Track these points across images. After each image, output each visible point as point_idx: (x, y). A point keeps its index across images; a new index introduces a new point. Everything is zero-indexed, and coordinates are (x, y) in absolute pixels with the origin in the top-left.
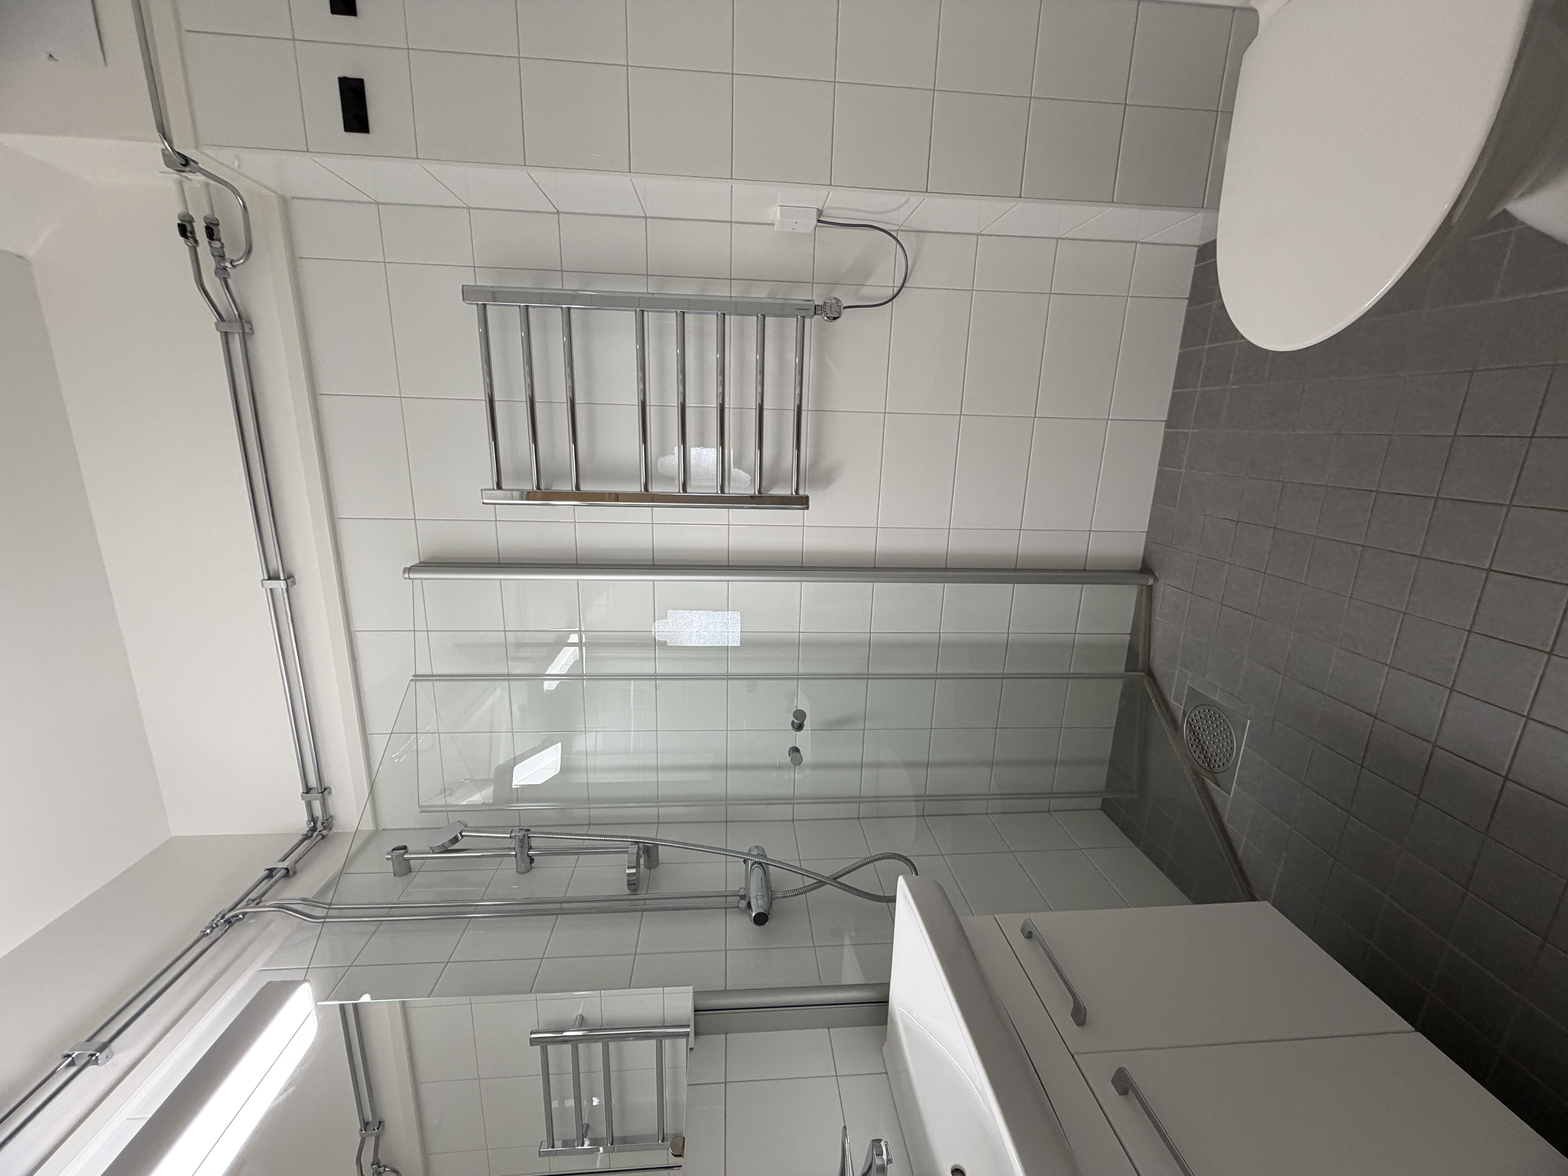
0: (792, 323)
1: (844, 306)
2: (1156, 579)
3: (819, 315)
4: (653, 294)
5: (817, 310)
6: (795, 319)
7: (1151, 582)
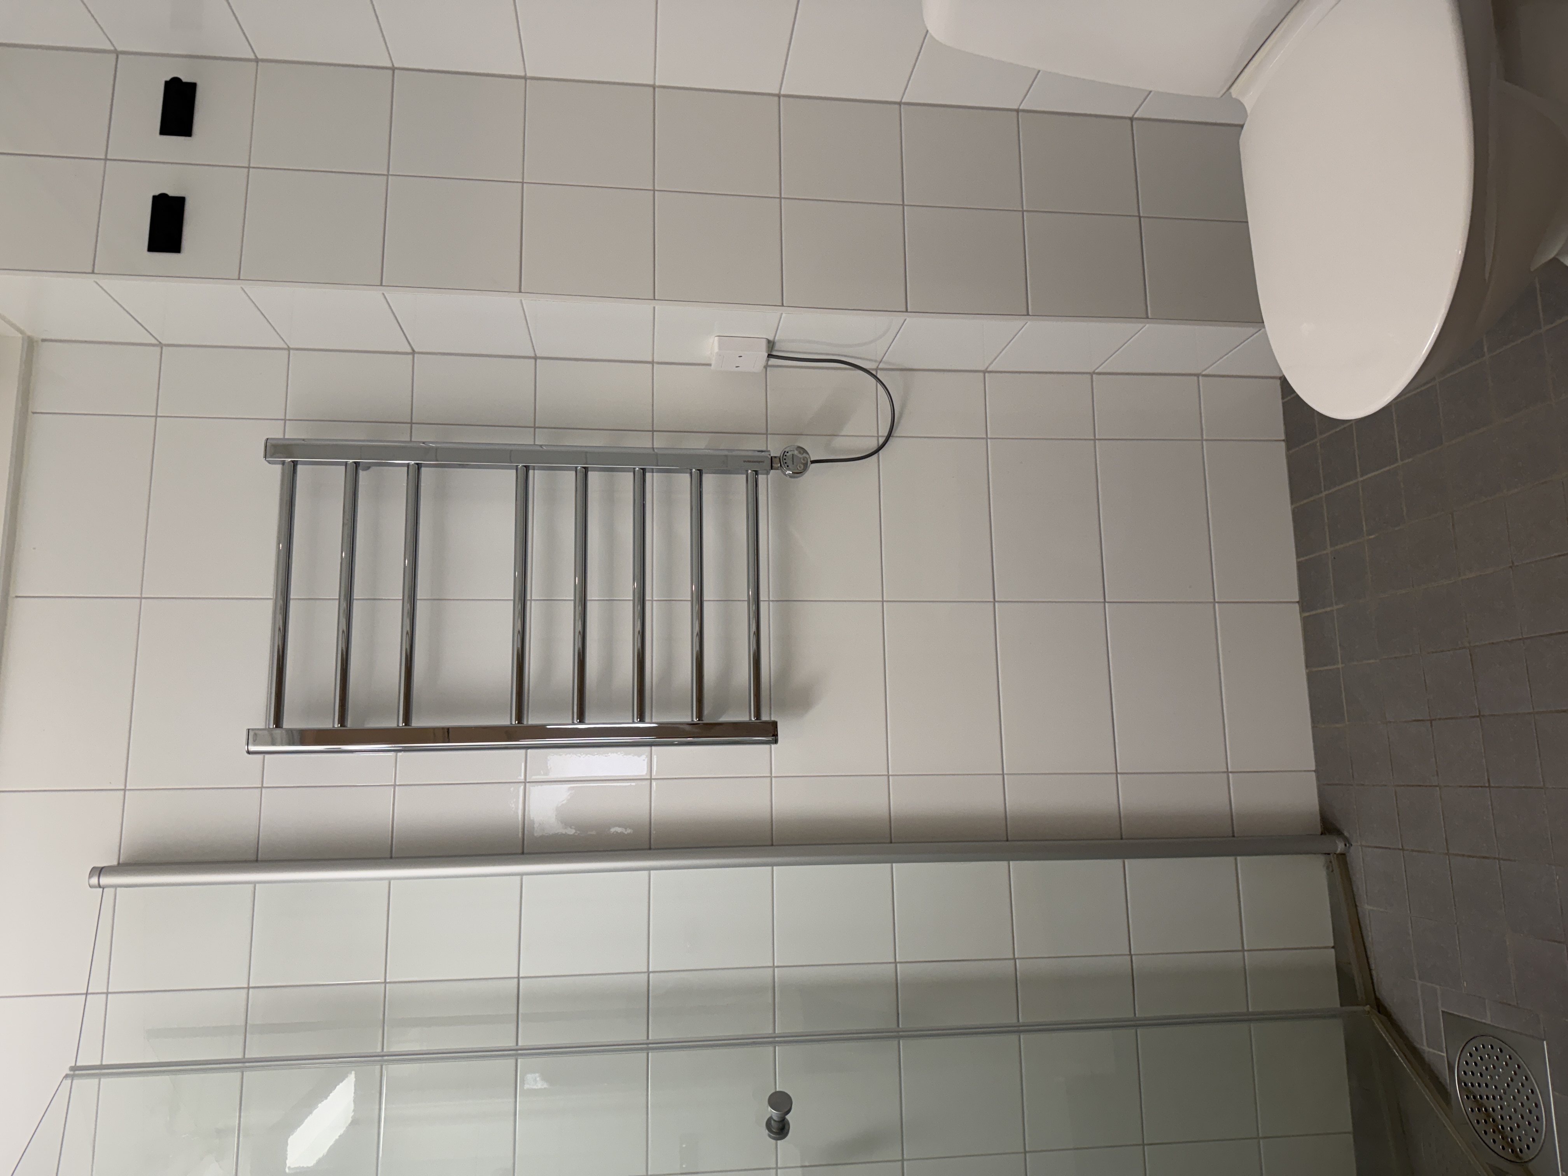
0: (739, 482)
1: (812, 459)
2: (1347, 842)
3: (777, 469)
4: (541, 446)
5: (773, 463)
6: (745, 476)
7: (1340, 847)
